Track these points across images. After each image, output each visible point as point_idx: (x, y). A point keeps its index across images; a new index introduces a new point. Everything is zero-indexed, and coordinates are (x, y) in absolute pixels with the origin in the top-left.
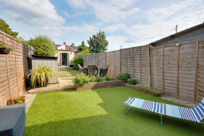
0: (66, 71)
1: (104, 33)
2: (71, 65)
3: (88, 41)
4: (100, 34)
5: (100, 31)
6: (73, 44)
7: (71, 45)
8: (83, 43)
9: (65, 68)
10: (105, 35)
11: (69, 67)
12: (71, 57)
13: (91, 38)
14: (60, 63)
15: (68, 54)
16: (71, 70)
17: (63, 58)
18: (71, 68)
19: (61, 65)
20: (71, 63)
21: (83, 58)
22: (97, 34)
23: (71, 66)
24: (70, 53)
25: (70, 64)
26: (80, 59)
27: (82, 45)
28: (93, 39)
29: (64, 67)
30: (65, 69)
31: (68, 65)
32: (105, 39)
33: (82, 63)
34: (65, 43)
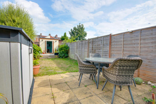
0: (51, 60)
1: (83, 25)
2: (56, 52)
3: (69, 32)
4: (80, 26)
5: (80, 24)
6: (57, 36)
7: (55, 36)
8: (65, 34)
9: (50, 56)
10: (84, 28)
11: (54, 54)
12: (56, 45)
13: (72, 29)
14: (45, 50)
15: (52, 42)
16: (55, 58)
17: (48, 46)
18: (56, 56)
19: (46, 53)
20: (56, 50)
21: (69, 45)
22: (78, 26)
23: (56, 54)
24: (54, 41)
25: (54, 52)
26: (66, 47)
27: (64, 35)
28: (73, 30)
29: (49, 54)
30: (50, 58)
31: (52, 52)
32: (84, 30)
33: (68, 51)
34: (50, 35)
